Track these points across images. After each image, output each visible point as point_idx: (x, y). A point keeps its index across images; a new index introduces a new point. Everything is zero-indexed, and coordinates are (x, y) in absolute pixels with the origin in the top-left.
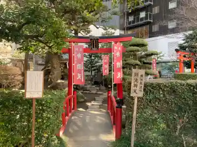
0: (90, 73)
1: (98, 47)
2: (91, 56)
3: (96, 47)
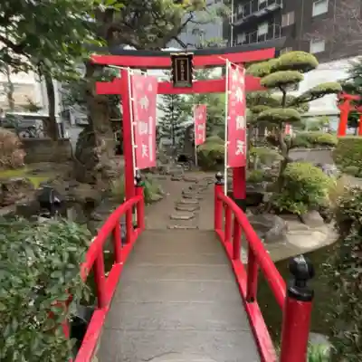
0: (171, 141)
1: (191, 78)
2: (172, 109)
3: (186, 79)
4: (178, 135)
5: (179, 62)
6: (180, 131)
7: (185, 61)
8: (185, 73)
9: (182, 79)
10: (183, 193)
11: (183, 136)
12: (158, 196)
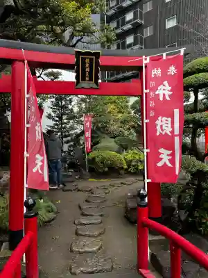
1: (97, 78)
4: (68, 142)
5: (83, 60)
6: (69, 138)
7: (91, 60)
8: (91, 73)
9: (87, 78)
10: (80, 207)
11: (72, 143)
12: (51, 215)
